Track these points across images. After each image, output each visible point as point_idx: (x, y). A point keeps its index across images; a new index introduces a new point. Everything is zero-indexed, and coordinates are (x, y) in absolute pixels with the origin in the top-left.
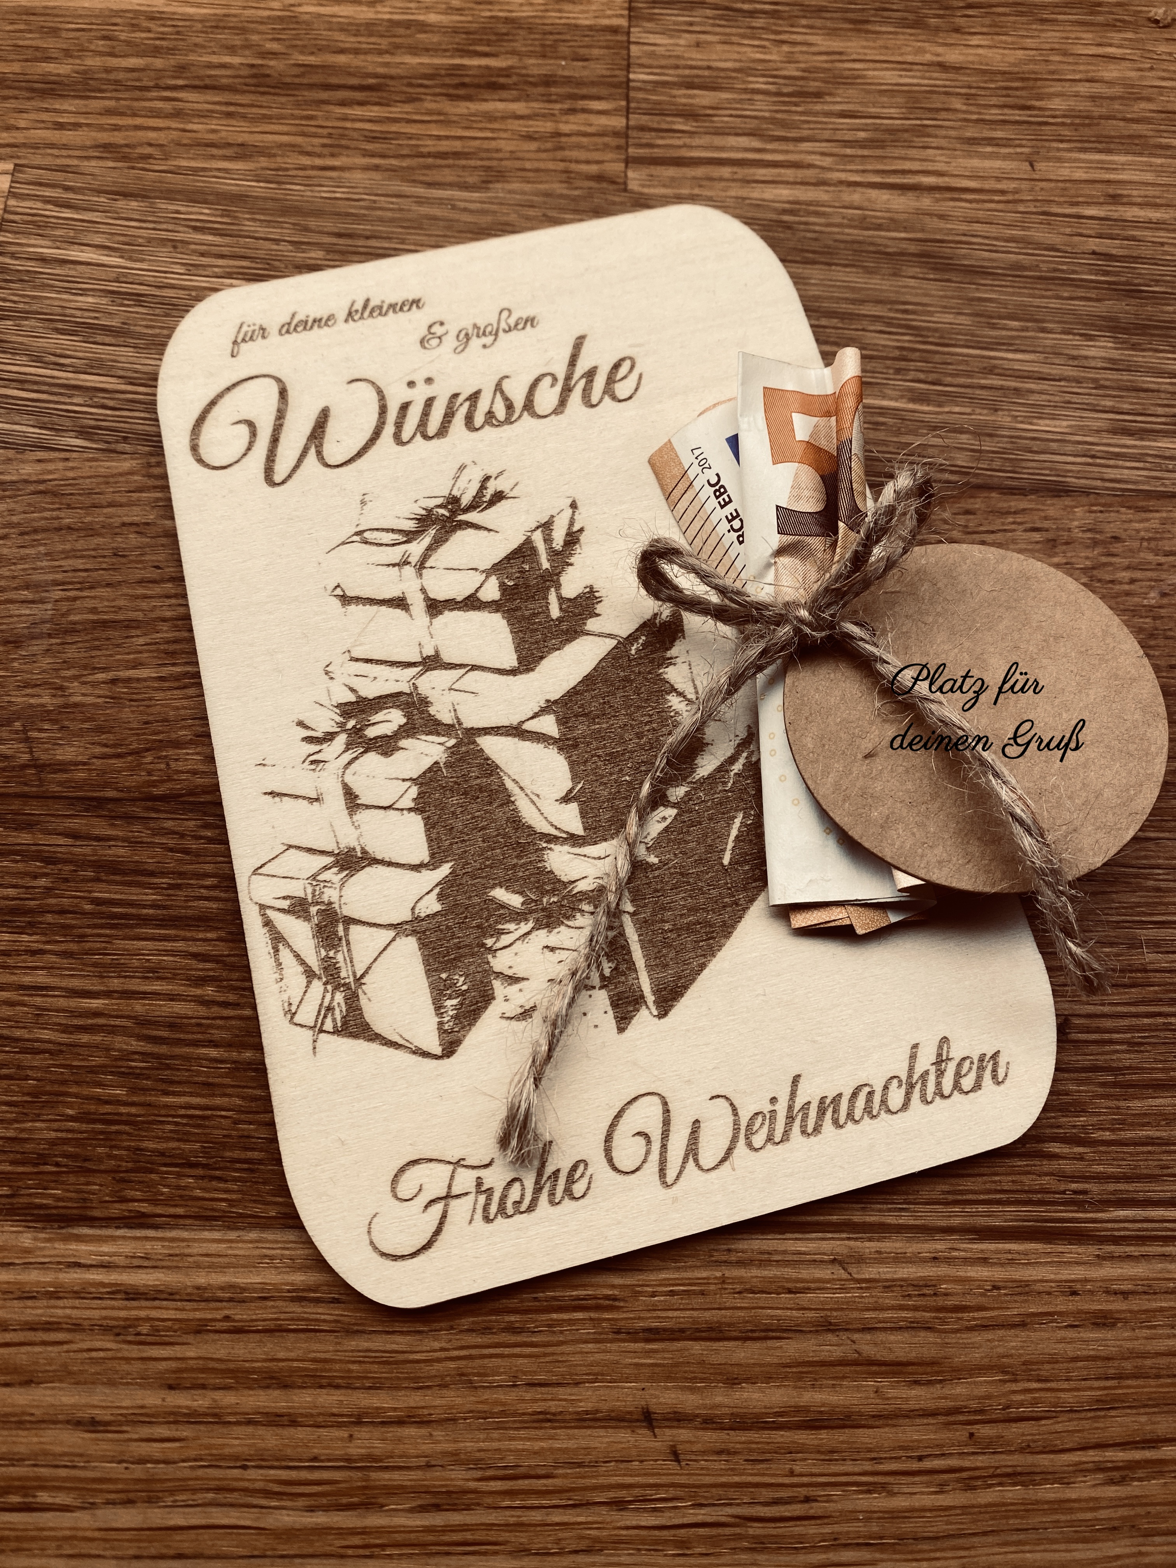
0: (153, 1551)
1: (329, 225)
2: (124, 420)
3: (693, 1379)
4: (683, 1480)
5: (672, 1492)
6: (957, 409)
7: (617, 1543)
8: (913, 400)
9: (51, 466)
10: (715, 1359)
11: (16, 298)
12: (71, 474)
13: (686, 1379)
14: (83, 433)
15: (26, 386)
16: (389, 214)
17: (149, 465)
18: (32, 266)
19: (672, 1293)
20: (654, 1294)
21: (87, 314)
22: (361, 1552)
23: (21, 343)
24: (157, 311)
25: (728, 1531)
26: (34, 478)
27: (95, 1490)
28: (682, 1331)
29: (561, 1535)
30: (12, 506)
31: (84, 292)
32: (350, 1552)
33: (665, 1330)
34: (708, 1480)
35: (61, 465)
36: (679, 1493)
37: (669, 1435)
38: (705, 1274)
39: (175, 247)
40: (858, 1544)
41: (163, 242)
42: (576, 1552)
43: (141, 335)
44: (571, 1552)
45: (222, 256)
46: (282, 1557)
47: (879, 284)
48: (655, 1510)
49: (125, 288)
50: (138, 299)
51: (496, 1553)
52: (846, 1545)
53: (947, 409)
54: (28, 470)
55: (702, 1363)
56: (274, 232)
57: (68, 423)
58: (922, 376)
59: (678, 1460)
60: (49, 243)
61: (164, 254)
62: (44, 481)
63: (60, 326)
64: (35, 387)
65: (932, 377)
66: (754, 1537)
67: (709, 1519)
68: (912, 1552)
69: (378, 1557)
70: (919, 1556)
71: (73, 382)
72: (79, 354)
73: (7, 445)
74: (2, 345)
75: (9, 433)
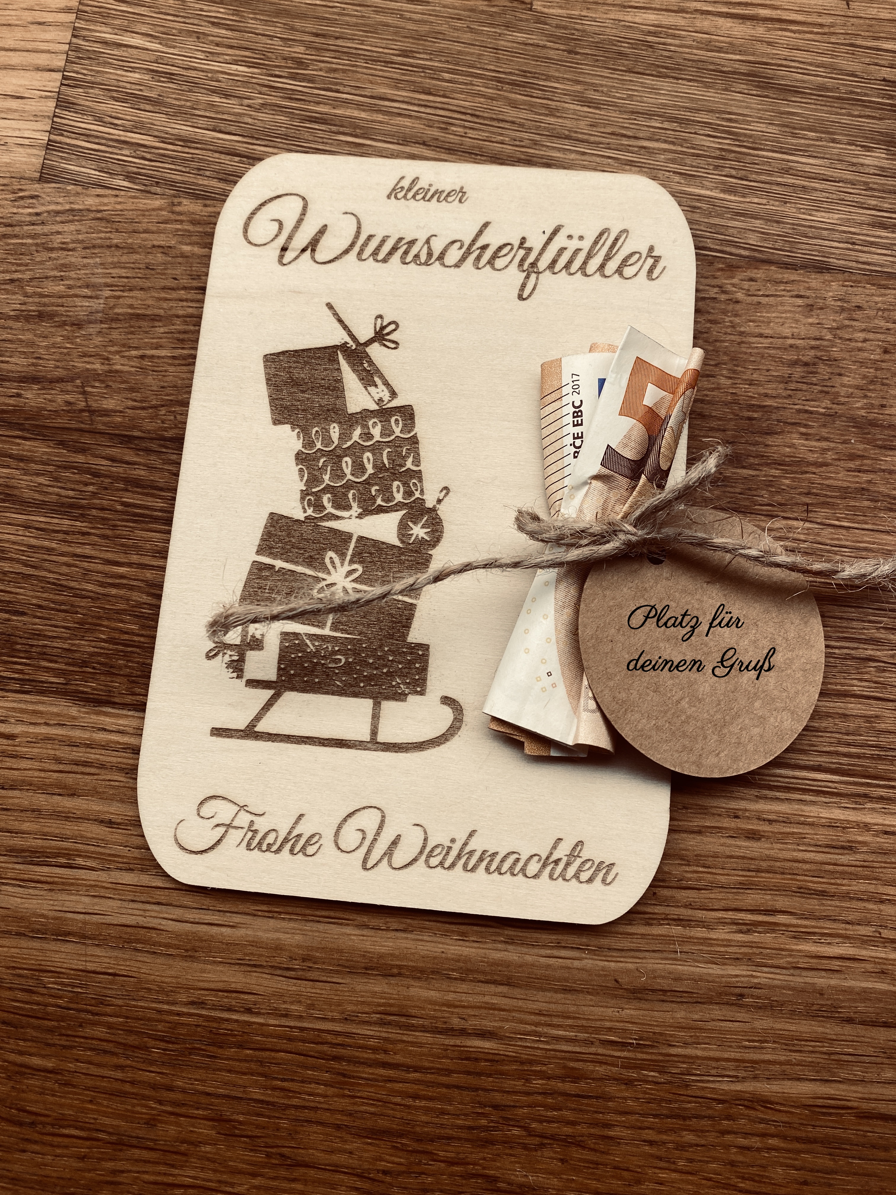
0: (143, 899)
1: (310, 26)
2: (157, 169)
6: (756, 200)
8: (723, 191)
9: (106, 200)
11: (85, 72)
12: (119, 207)
14: (129, 177)
15: (91, 139)
16: (354, 20)
17: (173, 205)
18: (97, 47)
21: (134, 87)
22: (266, 914)
23: (87, 106)
24: (184, 87)
26: (94, 208)
27: (110, 860)
30: (79, 227)
31: (133, 70)
32: (260, 913)
35: (113, 200)
39: (198, 38)
40: (572, 948)
41: (190, 33)
42: (397, 930)
43: (171, 106)
44: (393, 930)
45: (232, 47)
46: (219, 911)
47: (713, 97)
49: (161, 68)
50: (170, 77)
51: (348, 925)
52: (564, 947)
53: (748, 200)
54: (91, 202)
56: (270, 30)
57: (118, 169)
58: (733, 172)
60: (110, 30)
61: (191, 42)
62: (101, 211)
63: (115, 94)
64: (97, 141)
65: (741, 174)
66: (507, 935)
68: (605, 956)
69: (276, 918)
70: (609, 959)
71: (123, 138)
72: (128, 117)
73: (76, 183)
74: (75, 107)
75: (78, 174)
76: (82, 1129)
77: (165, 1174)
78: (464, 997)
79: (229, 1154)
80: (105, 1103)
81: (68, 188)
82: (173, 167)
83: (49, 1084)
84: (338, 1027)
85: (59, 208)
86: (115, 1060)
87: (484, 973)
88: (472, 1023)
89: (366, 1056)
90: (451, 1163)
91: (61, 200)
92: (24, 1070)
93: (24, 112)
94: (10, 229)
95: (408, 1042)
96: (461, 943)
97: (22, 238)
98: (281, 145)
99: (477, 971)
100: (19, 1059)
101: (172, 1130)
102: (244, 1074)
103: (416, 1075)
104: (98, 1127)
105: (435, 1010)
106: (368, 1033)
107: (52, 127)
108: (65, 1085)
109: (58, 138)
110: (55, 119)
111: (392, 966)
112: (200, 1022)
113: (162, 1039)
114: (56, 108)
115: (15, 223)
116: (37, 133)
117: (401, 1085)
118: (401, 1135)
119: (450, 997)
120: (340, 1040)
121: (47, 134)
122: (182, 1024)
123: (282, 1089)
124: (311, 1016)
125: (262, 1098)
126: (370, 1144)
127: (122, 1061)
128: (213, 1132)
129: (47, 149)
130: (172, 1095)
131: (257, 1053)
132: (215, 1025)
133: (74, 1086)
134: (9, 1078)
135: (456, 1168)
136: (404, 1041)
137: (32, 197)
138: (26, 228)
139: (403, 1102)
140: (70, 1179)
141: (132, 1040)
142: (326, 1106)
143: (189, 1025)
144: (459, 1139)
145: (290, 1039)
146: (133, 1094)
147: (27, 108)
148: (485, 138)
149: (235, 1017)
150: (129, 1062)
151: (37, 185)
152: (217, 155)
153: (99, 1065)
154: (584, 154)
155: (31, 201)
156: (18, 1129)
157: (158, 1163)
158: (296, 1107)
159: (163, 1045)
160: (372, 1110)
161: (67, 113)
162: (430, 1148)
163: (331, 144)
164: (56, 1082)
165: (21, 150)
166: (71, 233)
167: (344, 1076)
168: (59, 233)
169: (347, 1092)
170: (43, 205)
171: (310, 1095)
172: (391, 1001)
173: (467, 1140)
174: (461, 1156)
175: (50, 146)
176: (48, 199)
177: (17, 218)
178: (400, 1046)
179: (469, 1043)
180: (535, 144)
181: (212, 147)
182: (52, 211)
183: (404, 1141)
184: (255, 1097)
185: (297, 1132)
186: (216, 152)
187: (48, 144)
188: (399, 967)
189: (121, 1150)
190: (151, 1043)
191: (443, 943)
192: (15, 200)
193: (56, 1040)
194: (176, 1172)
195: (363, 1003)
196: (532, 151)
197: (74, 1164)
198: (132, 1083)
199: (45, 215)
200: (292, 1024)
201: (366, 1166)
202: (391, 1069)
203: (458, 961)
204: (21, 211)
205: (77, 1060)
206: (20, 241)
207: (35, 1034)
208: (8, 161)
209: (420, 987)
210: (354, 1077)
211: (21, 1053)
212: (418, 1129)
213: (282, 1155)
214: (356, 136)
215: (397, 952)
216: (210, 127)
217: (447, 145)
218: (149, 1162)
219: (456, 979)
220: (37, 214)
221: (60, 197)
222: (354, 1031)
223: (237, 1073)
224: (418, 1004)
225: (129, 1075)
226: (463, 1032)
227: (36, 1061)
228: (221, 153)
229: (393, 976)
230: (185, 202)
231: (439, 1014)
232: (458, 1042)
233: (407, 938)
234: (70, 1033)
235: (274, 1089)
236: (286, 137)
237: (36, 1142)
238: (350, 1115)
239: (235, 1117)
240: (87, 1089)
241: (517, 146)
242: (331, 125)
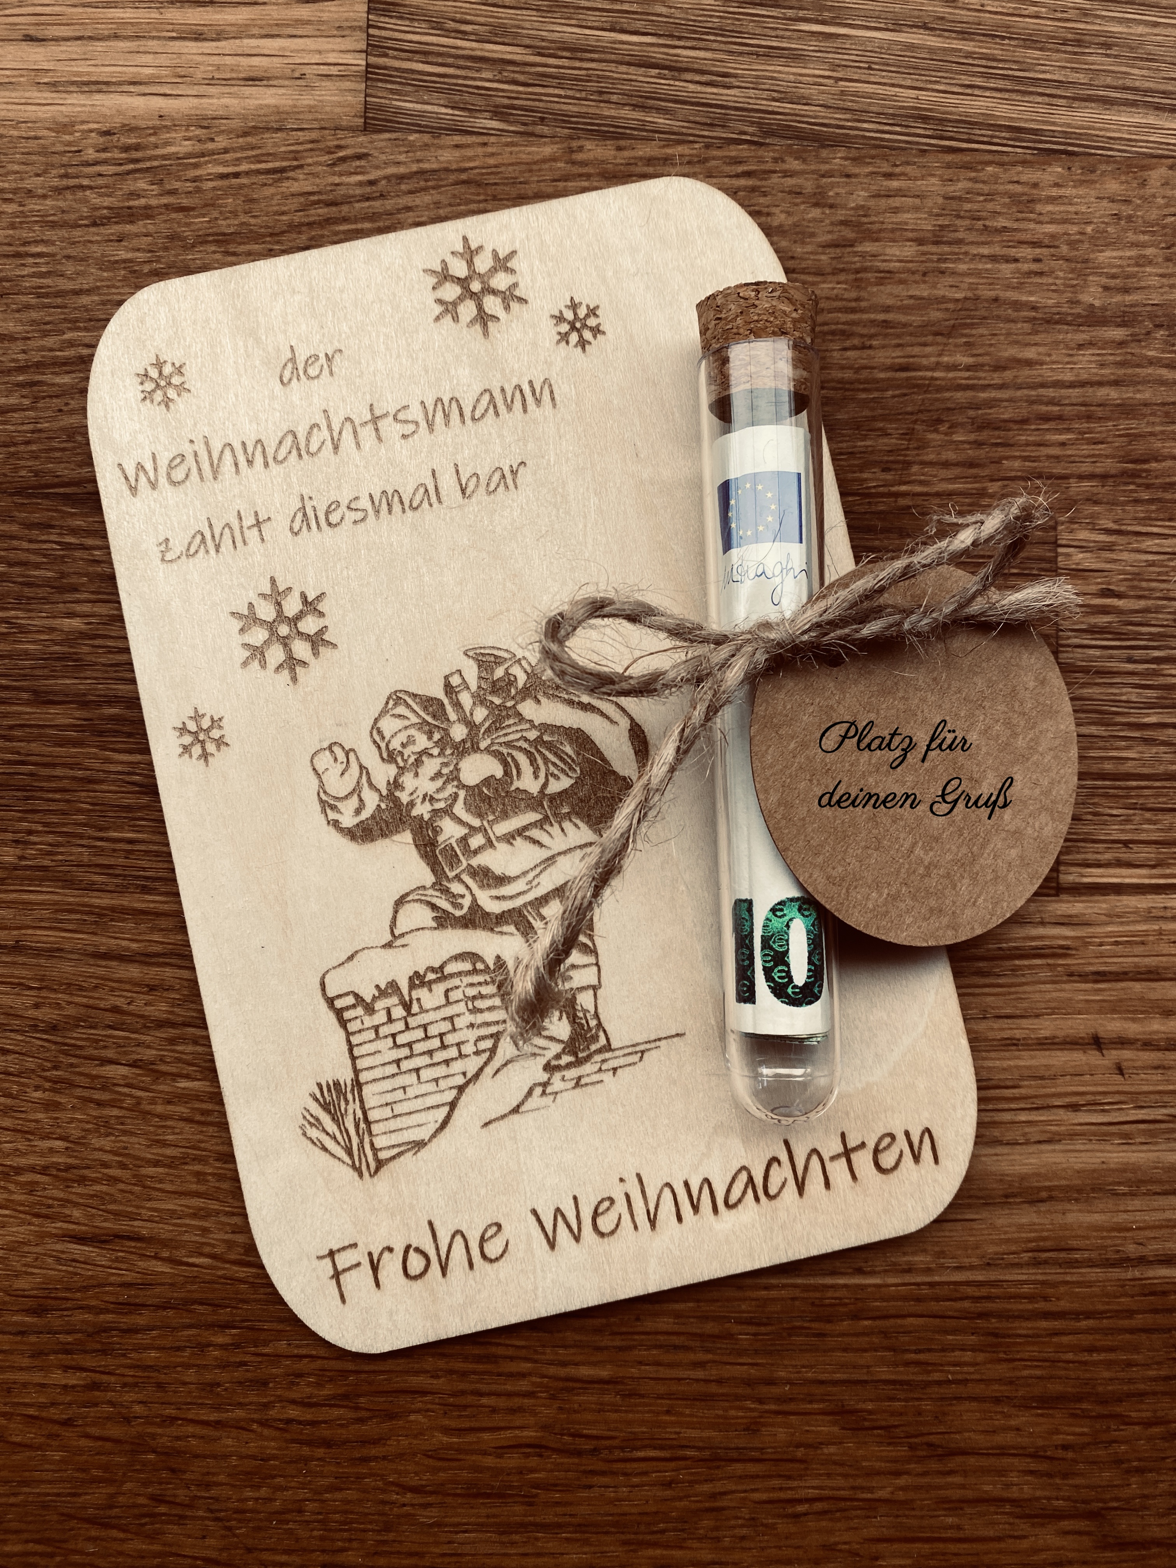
2: (538, 98)
3: (1135, 1012)
4: (1127, 1088)
5: (1117, 1098)
7: (1072, 1136)
9: (469, 153)
10: (1153, 996)
12: (491, 161)
13: (1129, 1012)
14: (498, 113)
15: (430, 59)
17: (571, 151)
19: (1117, 943)
20: (1101, 944)
25: (1163, 1126)
26: (454, 166)
28: (1126, 973)
29: (1027, 1130)
30: (437, 197)
33: (1110, 973)
34: (1145, 1088)
35: (480, 150)
36: (1122, 1098)
37: (1114, 1055)
38: (1144, 928)
42: (1039, 1142)
44: (1035, 1143)
48: (1103, 1111)
54: (447, 157)
55: (1142, 999)
57: (480, 102)
59: (1122, 1074)
62: (465, 170)
67: (1147, 1118)
71: (479, 53)
72: (482, 20)
73: (421, 129)
74: (397, 8)
75: (422, 115)
76: (662, 1448)
77: (781, 1489)
78: (1138, 1216)
79: (861, 1452)
80: (688, 1411)
81: (411, 138)
82: (562, 92)
83: (607, 1398)
84: (979, 1276)
85: (402, 170)
86: (692, 1357)
87: (1160, 1182)
88: (1152, 1248)
89: (1021, 1307)
90: (1148, 1424)
91: (402, 158)
92: (571, 1384)
93: (321, 22)
94: (334, 209)
95: (1073, 1283)
96: (1125, 1147)
97: (356, 222)
98: (715, 45)
99: (1151, 1181)
100: (562, 1372)
101: (782, 1434)
102: (865, 1350)
103: (1091, 1323)
104: (684, 1443)
105: (1102, 1238)
106: (1021, 1277)
107: (368, 45)
108: (630, 1395)
109: (382, 61)
110: (371, 31)
111: (1040, 1189)
112: (797, 1293)
113: (749, 1322)
114: (368, 13)
115: (339, 199)
116: (349, 56)
117: (1070, 1337)
118: (1079, 1399)
119: (1121, 1218)
120: (984, 1292)
121: (364, 55)
122: (774, 1299)
123: (918, 1363)
124: (943, 1267)
125: (893, 1377)
126: (1042, 1415)
127: (702, 1356)
128: (836, 1429)
129: (367, 79)
130: (775, 1390)
131: (878, 1323)
132: (818, 1295)
133: (642, 1396)
134: (553, 1397)
135: (1156, 1430)
136: (1067, 1283)
137: (359, 157)
138: (357, 205)
139: (1077, 1358)
140: (656, 1513)
141: (710, 1327)
142: (977, 1377)
143: (783, 1299)
144: (1154, 1393)
145: (919, 1300)
146: (723, 1395)
147: (325, 16)
148: (1011, 11)
149: (841, 1281)
150: (710, 1357)
151: (361, 139)
152: (623, 68)
153: (670, 1365)
154: (1156, 25)
155: (358, 163)
156: (576, 1460)
157: (770, 1477)
158: (939, 1383)
159: (752, 1329)
160: (1038, 1372)
161: (387, 20)
162: (1118, 1409)
163: (789, 38)
164: (617, 1393)
165: (327, 84)
166: (427, 207)
167: (996, 1335)
168: (408, 209)
169: (1002, 1355)
170: (377, 167)
171: (955, 1365)
172: (1046, 1234)
173: (1164, 1393)
174: (1160, 1414)
175: (370, 74)
176: (383, 157)
177: (342, 191)
178: (1062, 1289)
179: (1151, 1273)
180: (1086, 15)
181: (613, 57)
182: (393, 175)
183: (1084, 1406)
184: (883, 1377)
185: (944, 1414)
186: (622, 63)
187: (367, 72)
188: (1049, 1189)
189: (718, 1467)
190: (736, 1329)
191: (1102, 1151)
192: (334, 164)
193: (606, 1341)
194: (795, 1484)
195: (1007, 1241)
196: (1082, 26)
197: (659, 1494)
198: (720, 1382)
199: (383, 182)
200: (919, 1279)
201: (1040, 1443)
202: (1055, 1319)
203: (1125, 1171)
204: (345, 179)
205: (641, 1363)
206: (353, 227)
207: (577, 1337)
208: (312, 103)
209: (1080, 1211)
210: (1009, 1336)
211: (564, 1364)
212: (1100, 1389)
213: (930, 1445)
214: (823, 23)
215: (1043, 1171)
216: (606, 25)
217: (959, 27)
218: (758, 1476)
219: (1124, 1194)
220: (371, 183)
221: (400, 153)
222: (1001, 1278)
223: (857, 1350)
224: (1079, 1233)
225: (714, 1372)
226: (1142, 1261)
227: (585, 1371)
228: (629, 64)
229: (1042, 1201)
230: (588, 145)
231: (1109, 1242)
232: (1137, 1274)
233: (1054, 1151)
234: (624, 1330)
235: (907, 1364)
236: (721, 31)
237: (603, 1473)
238: (1011, 1383)
239: (861, 1406)
240: (660, 1397)
241: (1059, 20)
242: (785, 7)
